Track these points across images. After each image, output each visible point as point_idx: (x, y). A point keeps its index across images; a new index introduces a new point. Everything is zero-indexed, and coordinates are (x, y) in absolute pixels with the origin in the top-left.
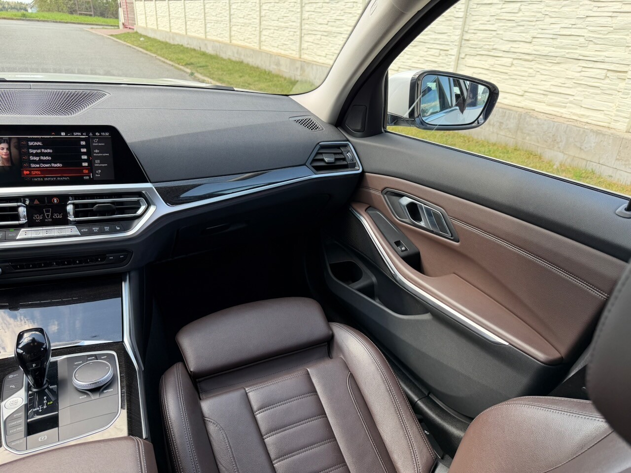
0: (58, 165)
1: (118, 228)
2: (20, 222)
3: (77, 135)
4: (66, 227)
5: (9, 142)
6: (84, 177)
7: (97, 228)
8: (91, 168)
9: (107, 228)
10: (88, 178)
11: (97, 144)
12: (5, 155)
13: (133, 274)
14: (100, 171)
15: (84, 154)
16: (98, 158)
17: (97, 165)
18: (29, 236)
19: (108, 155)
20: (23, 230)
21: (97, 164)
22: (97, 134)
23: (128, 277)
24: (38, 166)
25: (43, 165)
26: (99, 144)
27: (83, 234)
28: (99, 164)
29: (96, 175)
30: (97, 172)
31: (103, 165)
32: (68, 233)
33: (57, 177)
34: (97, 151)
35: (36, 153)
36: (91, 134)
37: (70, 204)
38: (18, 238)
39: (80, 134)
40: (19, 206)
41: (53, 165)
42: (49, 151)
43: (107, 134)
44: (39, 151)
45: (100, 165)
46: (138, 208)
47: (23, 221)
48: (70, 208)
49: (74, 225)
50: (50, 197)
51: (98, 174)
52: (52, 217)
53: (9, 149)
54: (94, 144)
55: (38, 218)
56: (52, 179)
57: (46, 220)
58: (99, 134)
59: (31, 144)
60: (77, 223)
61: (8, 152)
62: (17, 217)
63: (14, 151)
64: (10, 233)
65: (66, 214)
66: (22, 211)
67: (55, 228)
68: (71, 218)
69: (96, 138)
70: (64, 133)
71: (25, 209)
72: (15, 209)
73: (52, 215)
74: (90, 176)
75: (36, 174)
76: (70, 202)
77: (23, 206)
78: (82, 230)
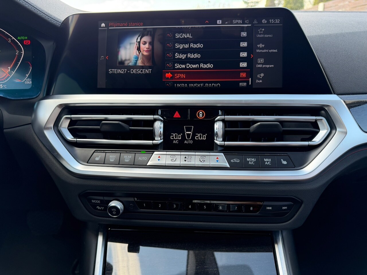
0: (209, 66)
1: (285, 163)
2: (154, 142)
3: (237, 23)
4: (211, 154)
5: (152, 34)
6: (240, 84)
7: (253, 160)
8: (251, 71)
9: (267, 161)
10: (245, 84)
11: (262, 36)
12: (147, 51)
14: (262, 75)
15: (244, 49)
16: (261, 55)
17: (259, 66)
18: (162, 162)
19: (276, 51)
20: (155, 153)
21: (260, 64)
22: (264, 21)
24: (184, 66)
25: (190, 66)
26: (266, 36)
27: (233, 167)
28: (263, 64)
29: (257, 81)
30: (258, 76)
31: (268, 66)
32: (213, 163)
33: (204, 83)
34: (261, 46)
35: (184, 48)
36: (255, 22)
37: (218, 120)
38: (149, 164)
39: (240, 21)
40: (155, 120)
41: (202, 65)
42: (199, 46)
43: (278, 21)
44: (187, 46)
45: (264, 66)
46: (315, 134)
47: (158, 140)
48: (218, 127)
49: (220, 151)
50: (195, 108)
51: (259, 79)
52: (193, 139)
53: (151, 43)
54: (259, 36)
55: (176, 137)
56: (199, 86)
57: (185, 142)
58: (266, 22)
59: (178, 36)
60: (225, 150)
61: (151, 47)
62: (151, 135)
63: (158, 46)
64: (142, 156)
65: (212, 134)
66: (159, 126)
67: (197, 153)
68: (219, 141)
69: (262, 27)
70: (221, 21)
71: (162, 125)
72: (151, 123)
73: (194, 135)
74: (248, 82)
75: (180, 78)
76: (218, 117)
77: (160, 120)
78: (232, 161)
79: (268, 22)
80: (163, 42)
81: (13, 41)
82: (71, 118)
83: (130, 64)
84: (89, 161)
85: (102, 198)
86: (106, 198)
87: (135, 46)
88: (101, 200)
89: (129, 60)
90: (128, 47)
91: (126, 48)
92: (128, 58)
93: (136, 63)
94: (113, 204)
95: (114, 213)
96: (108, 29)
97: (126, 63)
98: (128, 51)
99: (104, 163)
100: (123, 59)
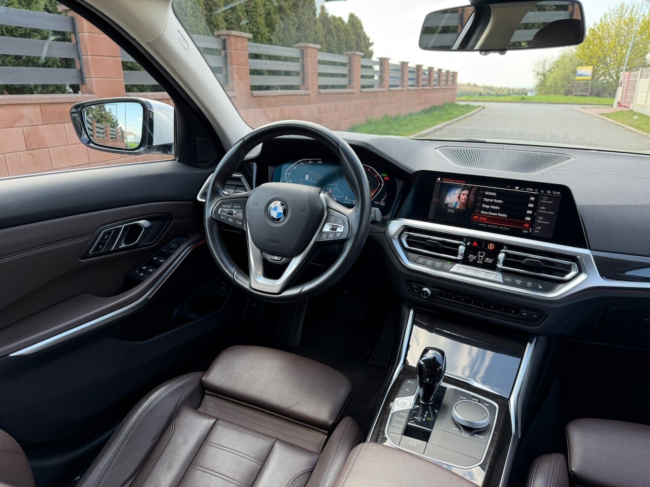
0: (504, 215)
1: (541, 287)
2: (457, 258)
3: (529, 191)
4: (493, 272)
5: (470, 189)
6: (524, 231)
7: (520, 282)
8: (532, 224)
9: (529, 284)
10: (527, 232)
11: (545, 201)
12: (464, 200)
13: (541, 338)
14: (540, 228)
15: (530, 209)
16: (541, 214)
18: (460, 271)
19: (553, 213)
20: (457, 265)
21: (540, 220)
22: (549, 192)
23: (535, 340)
24: (487, 213)
25: (491, 214)
26: (548, 202)
27: (505, 283)
28: (542, 221)
29: (536, 231)
30: (537, 228)
31: (545, 223)
32: (493, 278)
33: (499, 226)
34: (543, 208)
35: (489, 202)
36: (542, 191)
38: (451, 270)
39: (532, 190)
40: (460, 244)
41: (499, 214)
42: (500, 201)
43: (558, 193)
44: (492, 200)
46: (568, 273)
47: (460, 257)
48: (501, 256)
49: (500, 272)
50: (487, 242)
51: (537, 230)
52: (483, 261)
53: (468, 195)
54: (543, 201)
55: (472, 257)
56: (494, 227)
57: (478, 262)
59: (487, 193)
60: (503, 272)
61: (467, 198)
62: (456, 253)
63: (472, 197)
64: (447, 265)
65: (496, 261)
66: (462, 249)
67: (483, 270)
68: (500, 266)
69: (546, 196)
70: (518, 187)
71: (464, 248)
72: (457, 246)
73: (484, 258)
74: (529, 231)
75: (482, 220)
76: (503, 250)
77: (464, 245)
78: (506, 279)
79: (551, 193)
80: (476, 196)
81: (378, 176)
82: (408, 234)
83: (452, 207)
84: (415, 262)
85: (418, 285)
86: (421, 286)
87: (457, 195)
88: (418, 286)
89: (451, 204)
90: (452, 195)
91: (451, 196)
92: (451, 202)
93: (455, 206)
94: (425, 289)
95: (425, 295)
96: (442, 182)
97: (449, 206)
98: (452, 198)
99: (424, 264)
100: (448, 202)
